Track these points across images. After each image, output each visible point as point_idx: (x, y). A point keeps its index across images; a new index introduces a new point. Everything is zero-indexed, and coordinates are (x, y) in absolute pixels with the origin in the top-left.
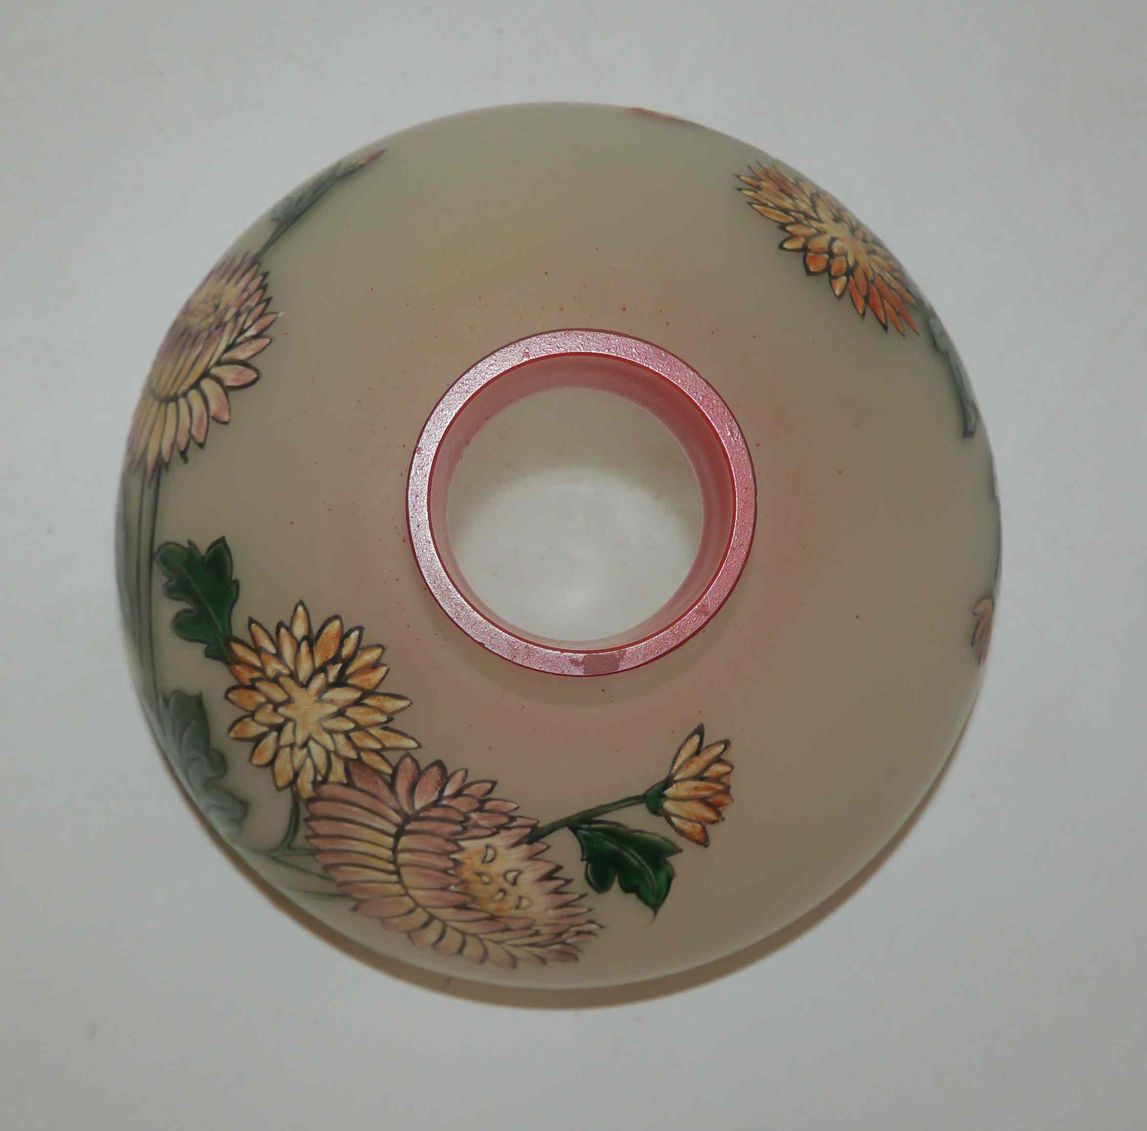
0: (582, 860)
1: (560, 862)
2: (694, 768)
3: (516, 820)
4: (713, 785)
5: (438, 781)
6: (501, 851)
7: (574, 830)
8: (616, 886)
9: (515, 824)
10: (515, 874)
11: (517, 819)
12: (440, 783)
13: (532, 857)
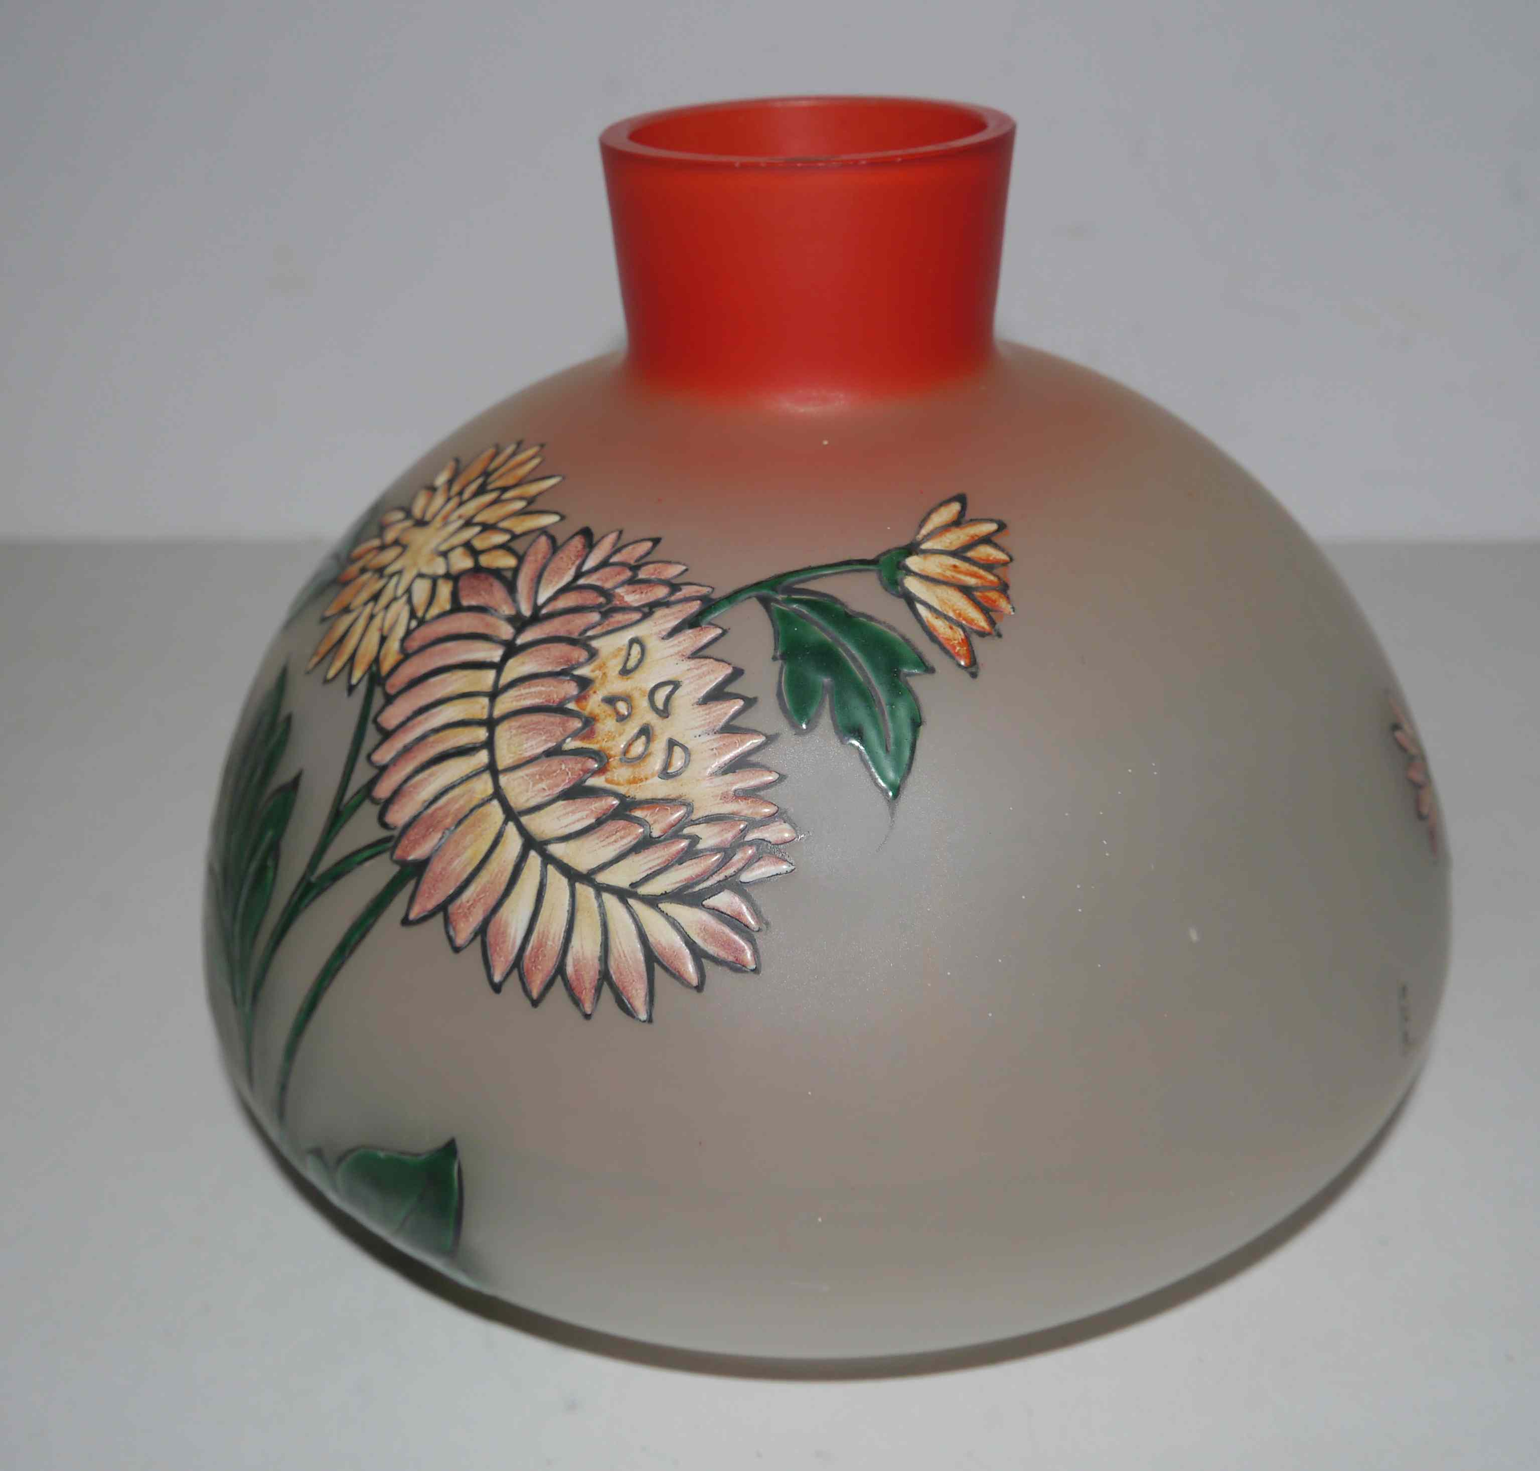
0: (774, 658)
1: (740, 664)
2: (955, 538)
3: (680, 590)
4: (982, 572)
5: (578, 551)
6: (653, 644)
7: (765, 602)
8: (825, 721)
9: (679, 595)
10: (668, 689)
11: (682, 587)
12: (580, 553)
13: (697, 654)
